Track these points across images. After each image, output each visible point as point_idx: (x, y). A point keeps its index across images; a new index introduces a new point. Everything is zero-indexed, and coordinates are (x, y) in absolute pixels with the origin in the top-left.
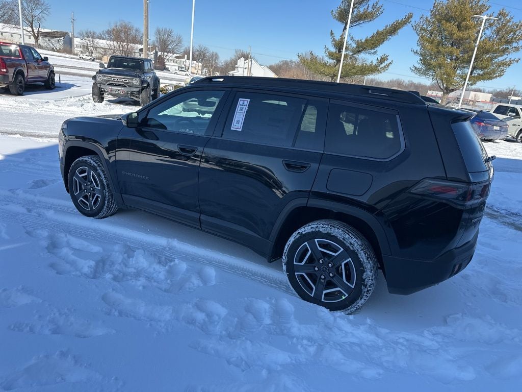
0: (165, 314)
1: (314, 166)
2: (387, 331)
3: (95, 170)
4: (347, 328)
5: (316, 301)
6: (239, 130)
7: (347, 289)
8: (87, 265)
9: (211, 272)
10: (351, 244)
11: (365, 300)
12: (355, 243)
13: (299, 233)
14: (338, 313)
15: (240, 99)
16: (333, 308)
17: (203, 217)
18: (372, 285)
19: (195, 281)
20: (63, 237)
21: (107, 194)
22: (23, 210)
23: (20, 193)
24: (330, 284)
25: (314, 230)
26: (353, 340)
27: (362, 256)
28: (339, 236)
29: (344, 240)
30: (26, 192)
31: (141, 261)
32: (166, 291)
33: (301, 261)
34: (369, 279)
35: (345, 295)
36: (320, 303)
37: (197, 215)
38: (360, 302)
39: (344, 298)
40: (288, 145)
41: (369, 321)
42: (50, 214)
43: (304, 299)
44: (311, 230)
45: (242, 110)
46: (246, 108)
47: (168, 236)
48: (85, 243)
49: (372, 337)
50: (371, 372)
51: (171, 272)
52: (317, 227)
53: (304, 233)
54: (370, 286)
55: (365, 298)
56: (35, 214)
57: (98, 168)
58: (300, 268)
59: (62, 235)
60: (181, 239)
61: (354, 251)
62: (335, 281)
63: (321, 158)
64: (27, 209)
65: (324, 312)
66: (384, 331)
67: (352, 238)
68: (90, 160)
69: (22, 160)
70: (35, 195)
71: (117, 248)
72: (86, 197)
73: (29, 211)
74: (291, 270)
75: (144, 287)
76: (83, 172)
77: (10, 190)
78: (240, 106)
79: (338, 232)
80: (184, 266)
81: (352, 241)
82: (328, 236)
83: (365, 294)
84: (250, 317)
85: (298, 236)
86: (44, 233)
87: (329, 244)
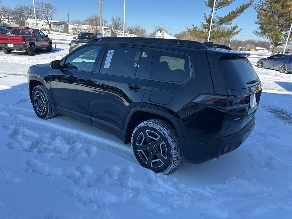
0: (58, 172)
1: (144, 87)
2: (184, 186)
3: (43, 93)
4: (161, 183)
5: (148, 166)
6: (108, 68)
7: (163, 159)
8: (27, 144)
9: (94, 149)
10: (164, 133)
11: (173, 166)
12: (166, 132)
13: (138, 127)
14: (159, 174)
15: (109, 50)
16: (156, 171)
17: (92, 118)
18: (176, 157)
19: (84, 154)
20: (22, 129)
21: (49, 106)
22: (8, 115)
23: (11, 106)
24: (155, 157)
25: (145, 125)
26: (163, 191)
27: (170, 140)
28: (157, 129)
29: (160, 131)
30: (13, 105)
31: (58, 142)
32: (64, 159)
33: (140, 144)
34: (174, 154)
35: (162, 164)
36: (150, 168)
37: (89, 117)
38: (170, 168)
39: (162, 165)
40: (131, 75)
41: (175, 180)
42: (21, 117)
43: (142, 166)
44: (143, 125)
45: (110, 56)
46: (111, 55)
47: (78, 129)
48: (32, 132)
49: (173, 189)
50: (163, 210)
51: (72, 149)
52: (147, 123)
53: (140, 127)
54: (175, 158)
55: (173, 165)
56: (14, 117)
57: (44, 92)
58: (140, 148)
59: (22, 128)
60: (85, 131)
61: (165, 137)
62: (158, 155)
63: (148, 83)
64: (10, 114)
65: (151, 172)
66: (182, 186)
67: (164, 129)
68: (40, 87)
70: (18, 107)
71: (48, 135)
72: (40, 108)
73: (11, 115)
74: (135, 148)
75: (52, 157)
76: (38, 94)
77: (6, 104)
78: (109, 54)
79: (157, 126)
81: (165, 132)
82: (152, 128)
83: (173, 163)
84: (107, 175)
85: (138, 128)
86: (12, 127)
87: (153, 133)
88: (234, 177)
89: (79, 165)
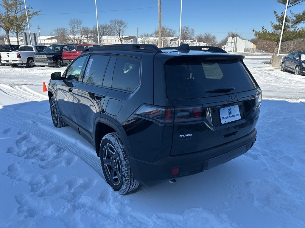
5: (111, 183)
6: (87, 77)
7: (120, 178)
9: (76, 159)
10: (117, 148)
11: (126, 186)
13: (103, 139)
14: (117, 193)
15: (91, 59)
16: (115, 189)
17: (79, 129)
18: (128, 176)
19: (64, 164)
20: (31, 135)
21: (58, 115)
22: (31, 122)
25: (106, 138)
26: (107, 212)
27: (122, 156)
28: (113, 142)
29: (115, 144)
32: (41, 167)
33: (105, 158)
34: (126, 172)
36: (111, 185)
38: (124, 187)
39: (119, 183)
42: (40, 124)
43: (107, 181)
45: (90, 66)
47: (77, 138)
48: (36, 139)
52: (107, 136)
54: (126, 177)
55: (126, 185)
58: (105, 162)
61: (118, 152)
62: (116, 171)
63: (108, 92)
64: (33, 122)
67: (119, 143)
70: (44, 116)
71: (46, 142)
72: (55, 117)
74: (102, 162)
75: (33, 163)
77: (36, 113)
78: (90, 64)
81: (118, 146)
82: (110, 141)
83: (125, 182)
86: (25, 133)
87: (112, 147)
88: (198, 208)
89: (48, 174)
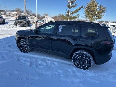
0: (49, 73)
1: (79, 39)
3: (26, 42)
4: (89, 73)
5: (80, 68)
7: (87, 65)
8: (28, 64)
9: (56, 63)
12: (89, 55)
14: (86, 70)
16: (84, 69)
17: (53, 51)
19: (53, 66)
21: (29, 47)
23: (6, 48)
24: (83, 64)
27: (91, 57)
30: (8, 48)
31: (40, 62)
32: (48, 68)
33: (76, 60)
36: (81, 68)
37: (51, 51)
38: (90, 67)
39: (87, 67)
40: (72, 35)
41: (92, 71)
42: (15, 52)
43: (77, 68)
46: (62, 27)
48: (26, 59)
49: (94, 75)
51: (47, 64)
59: (20, 57)
61: (89, 57)
62: (84, 63)
63: (80, 37)
65: (82, 70)
66: (96, 73)
68: (24, 40)
69: (3, 40)
71: (33, 59)
72: (23, 48)
73: (10, 52)
75: (43, 68)
76: (22, 42)
77: (3, 48)
78: (60, 27)
79: (85, 53)
80: (49, 62)
82: (83, 54)
85: (76, 54)
89: (56, 70)
